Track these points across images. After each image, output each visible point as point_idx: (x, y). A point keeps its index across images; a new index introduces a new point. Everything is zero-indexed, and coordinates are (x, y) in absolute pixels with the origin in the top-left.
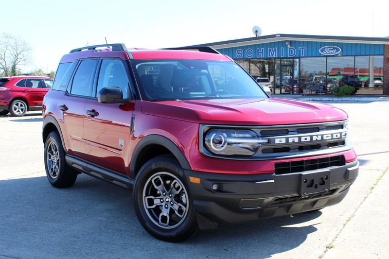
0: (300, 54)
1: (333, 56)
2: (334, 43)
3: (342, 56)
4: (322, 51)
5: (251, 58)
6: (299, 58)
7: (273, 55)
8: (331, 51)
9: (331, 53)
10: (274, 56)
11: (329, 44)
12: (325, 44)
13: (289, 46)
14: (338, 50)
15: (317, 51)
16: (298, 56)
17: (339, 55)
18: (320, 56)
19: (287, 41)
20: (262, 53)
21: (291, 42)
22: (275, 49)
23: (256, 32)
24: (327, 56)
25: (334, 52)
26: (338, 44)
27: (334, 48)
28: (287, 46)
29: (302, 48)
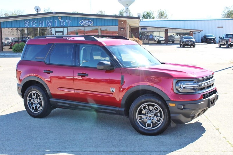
0: (67, 25)
1: (88, 26)
2: (88, 18)
3: (94, 26)
4: (81, 23)
5: (35, 27)
6: (67, 27)
7: (49, 25)
8: (87, 23)
9: (87, 24)
10: (51, 26)
11: (86, 18)
12: (83, 18)
13: (60, 20)
14: (91, 22)
15: (78, 23)
16: (66, 26)
17: (92, 26)
18: (80, 26)
19: (59, 16)
20: (42, 23)
21: (61, 17)
22: (51, 22)
23: (37, 9)
24: (84, 26)
25: (89, 24)
26: (91, 19)
27: (89, 21)
28: (59, 19)
29: (69, 21)
